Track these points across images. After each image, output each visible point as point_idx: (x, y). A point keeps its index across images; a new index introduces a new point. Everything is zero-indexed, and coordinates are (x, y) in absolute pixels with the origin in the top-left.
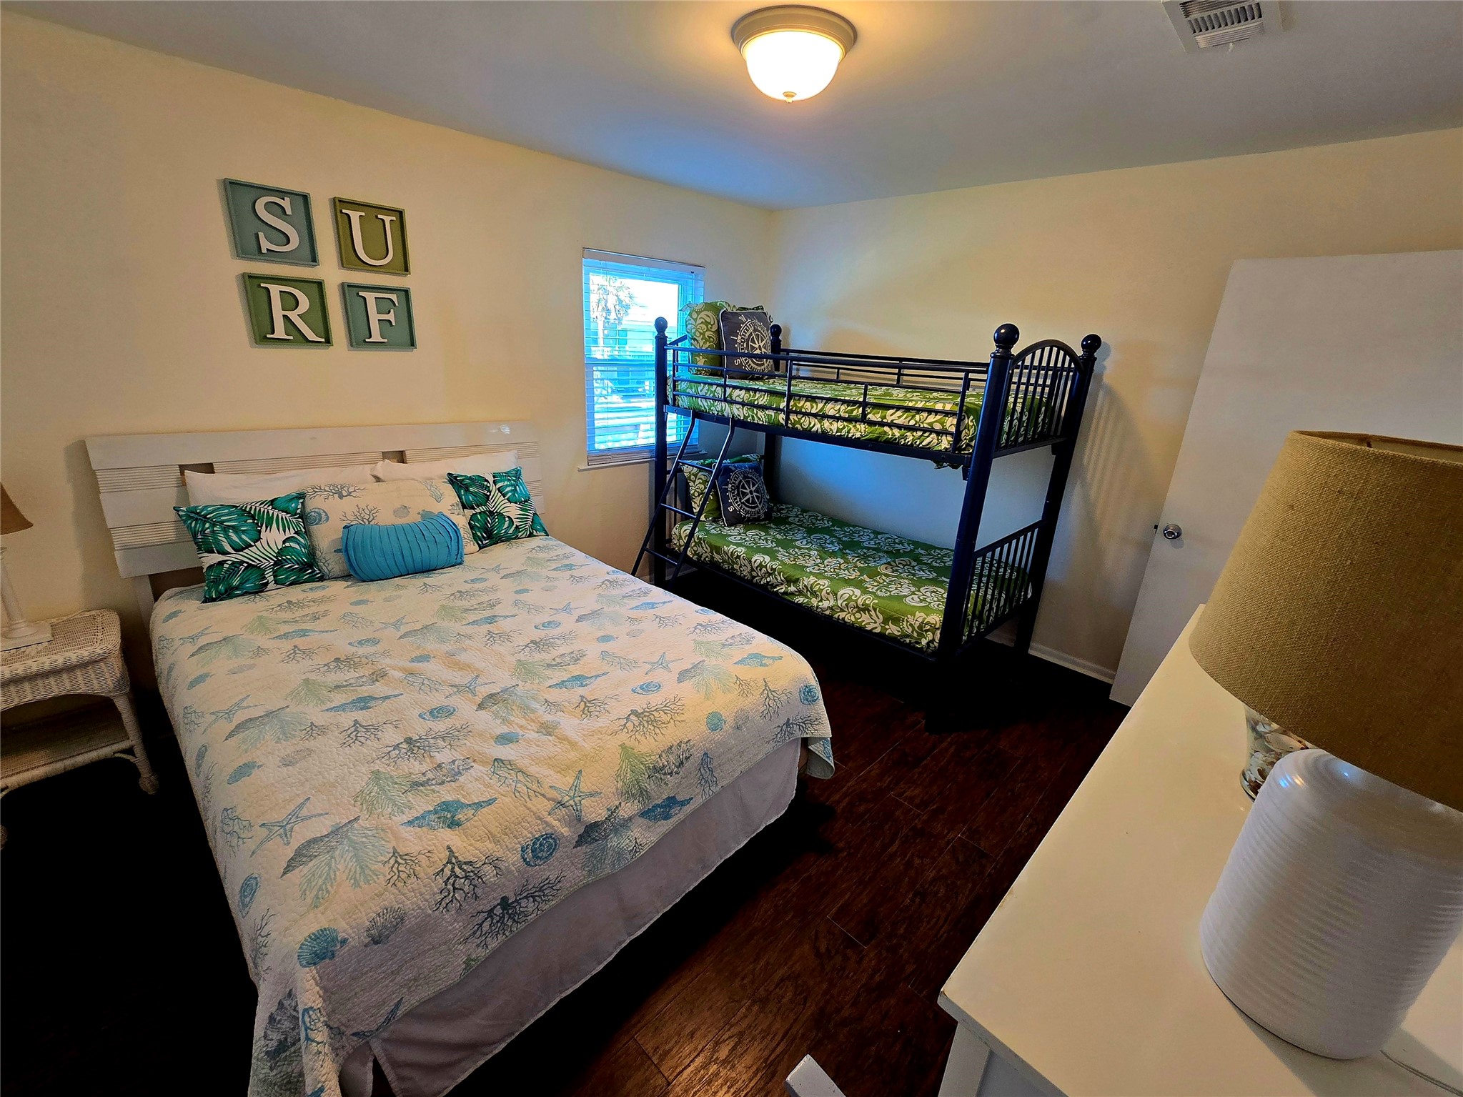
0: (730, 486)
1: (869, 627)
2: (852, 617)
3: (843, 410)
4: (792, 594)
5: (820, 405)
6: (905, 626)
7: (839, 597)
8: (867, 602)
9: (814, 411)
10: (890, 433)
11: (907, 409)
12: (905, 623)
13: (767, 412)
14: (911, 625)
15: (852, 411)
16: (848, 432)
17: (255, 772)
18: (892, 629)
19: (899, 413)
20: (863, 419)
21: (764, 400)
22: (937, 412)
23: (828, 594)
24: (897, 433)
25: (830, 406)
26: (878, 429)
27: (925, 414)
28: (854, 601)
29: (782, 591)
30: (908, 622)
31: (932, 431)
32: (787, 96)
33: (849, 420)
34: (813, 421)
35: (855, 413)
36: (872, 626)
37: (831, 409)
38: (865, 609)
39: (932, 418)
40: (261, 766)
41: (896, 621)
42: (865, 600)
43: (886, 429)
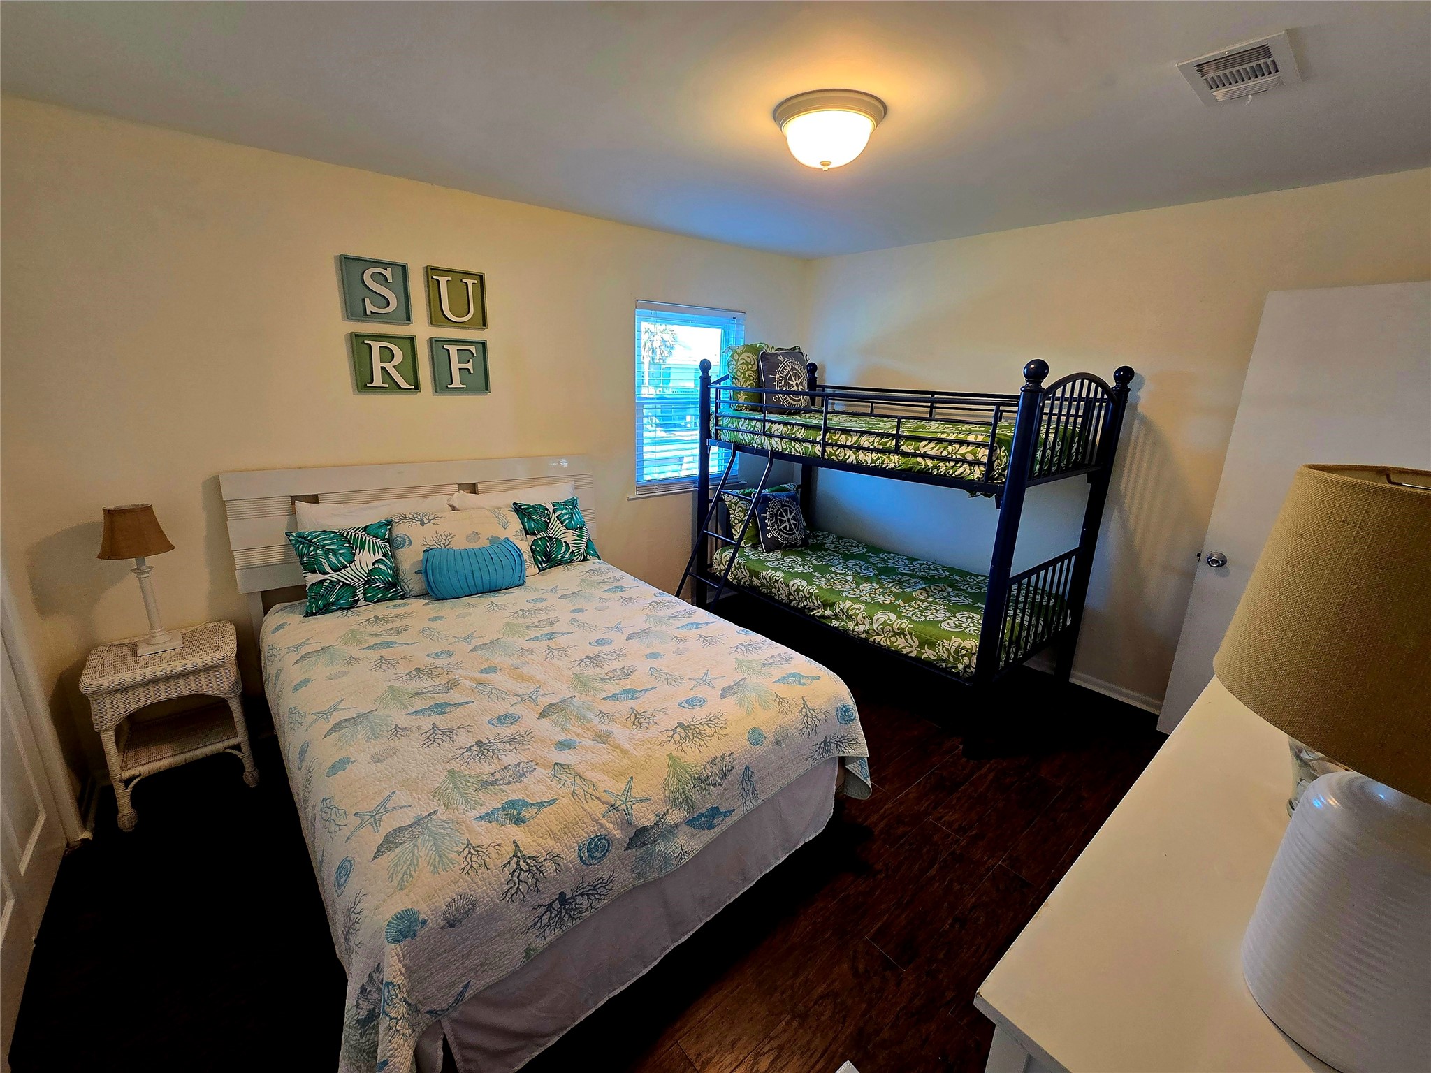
0: (768, 514)
1: (905, 651)
2: (888, 641)
3: (877, 442)
4: (828, 617)
5: (855, 438)
6: (941, 650)
7: (874, 621)
8: (903, 627)
9: (849, 443)
10: (923, 463)
11: (940, 441)
12: (941, 648)
13: (804, 444)
14: (947, 650)
15: (886, 443)
16: (883, 463)
17: (350, 766)
18: (928, 654)
19: (932, 445)
20: (897, 451)
21: (801, 434)
22: (969, 444)
23: (864, 618)
24: (930, 463)
25: (864, 438)
26: (911, 460)
27: (957, 446)
28: (889, 625)
29: (819, 614)
30: (943, 646)
31: (964, 461)
32: (823, 165)
33: (883, 452)
34: (848, 452)
35: (888, 445)
36: (908, 650)
37: (865, 442)
38: (900, 633)
39: (964, 450)
40: (354, 761)
41: (932, 645)
42: (901, 625)
43: (919, 459)
